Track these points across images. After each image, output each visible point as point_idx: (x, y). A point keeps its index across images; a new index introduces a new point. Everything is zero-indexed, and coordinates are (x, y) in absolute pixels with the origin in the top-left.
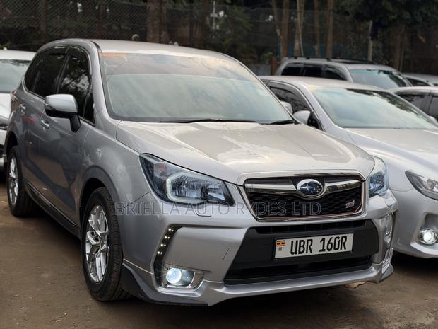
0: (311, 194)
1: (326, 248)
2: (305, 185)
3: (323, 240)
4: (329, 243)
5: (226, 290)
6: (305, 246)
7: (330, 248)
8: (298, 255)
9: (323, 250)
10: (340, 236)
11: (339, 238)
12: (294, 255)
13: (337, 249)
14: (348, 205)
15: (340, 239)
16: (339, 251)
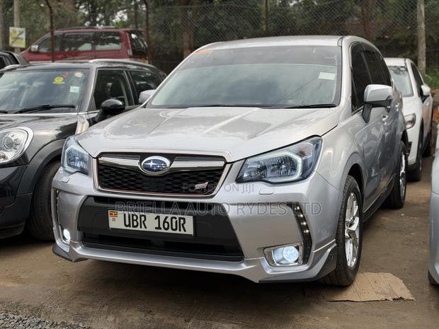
0: (153, 171)
1: (161, 226)
2: (149, 161)
3: (158, 218)
4: (165, 222)
5: (80, 250)
6: (139, 220)
7: (166, 226)
8: (131, 228)
9: (159, 228)
10: (178, 216)
11: (176, 218)
12: (128, 228)
13: (176, 230)
14: (198, 186)
15: (178, 219)
16: (177, 232)
